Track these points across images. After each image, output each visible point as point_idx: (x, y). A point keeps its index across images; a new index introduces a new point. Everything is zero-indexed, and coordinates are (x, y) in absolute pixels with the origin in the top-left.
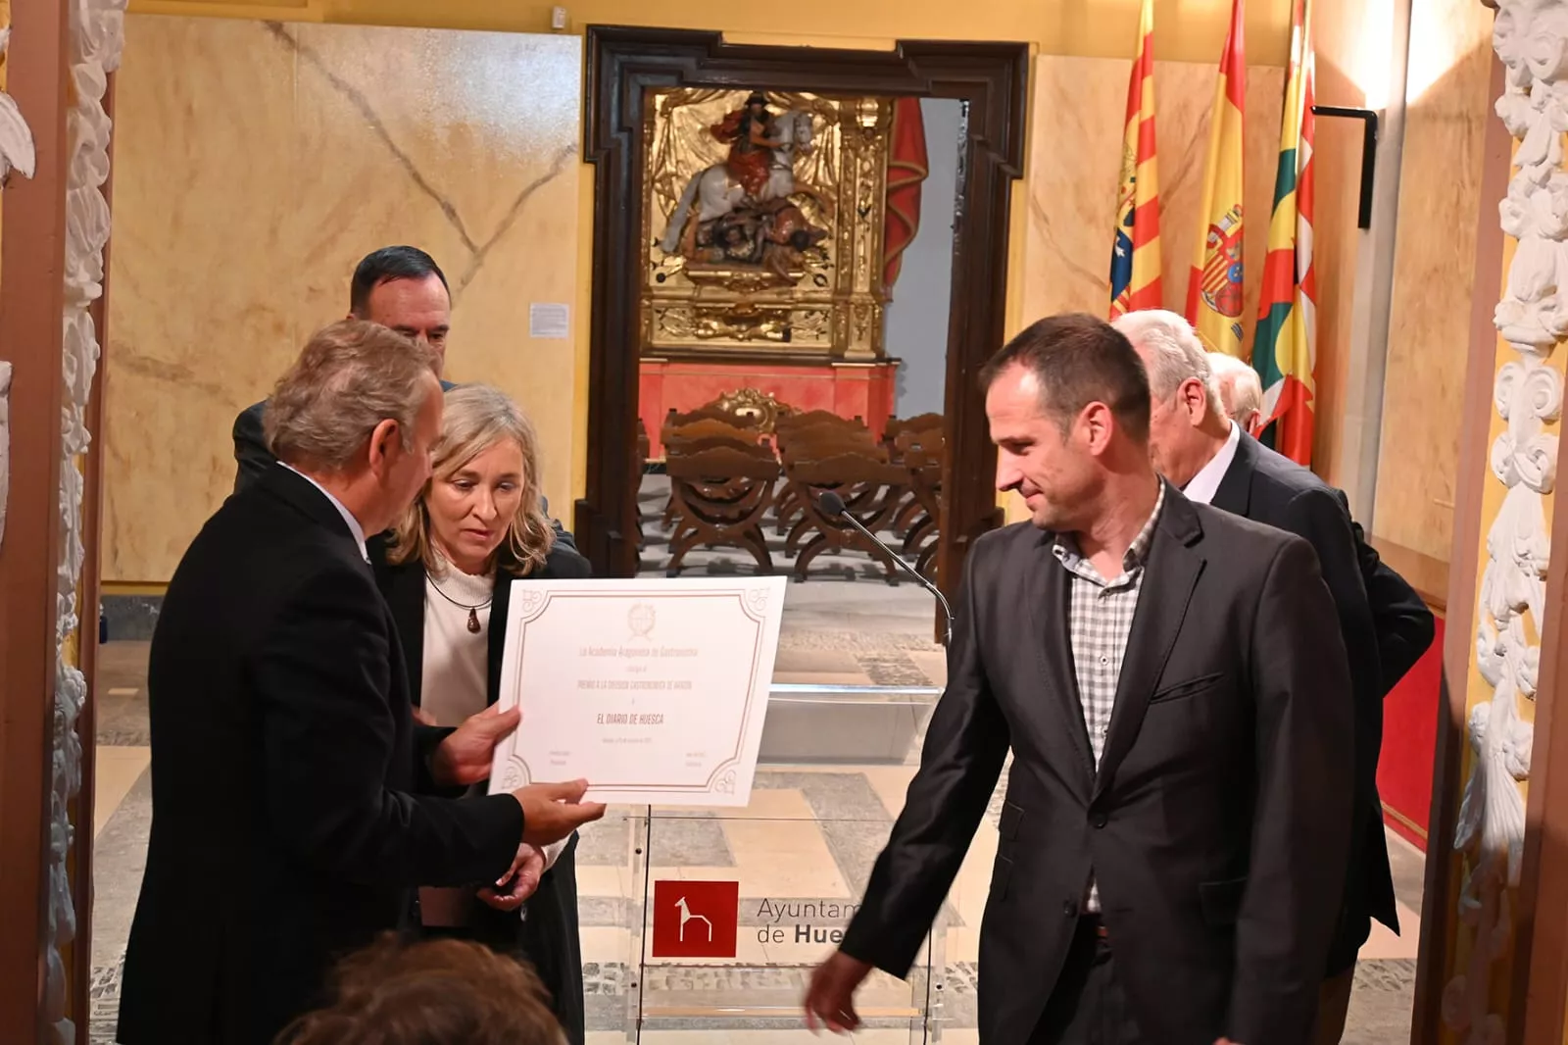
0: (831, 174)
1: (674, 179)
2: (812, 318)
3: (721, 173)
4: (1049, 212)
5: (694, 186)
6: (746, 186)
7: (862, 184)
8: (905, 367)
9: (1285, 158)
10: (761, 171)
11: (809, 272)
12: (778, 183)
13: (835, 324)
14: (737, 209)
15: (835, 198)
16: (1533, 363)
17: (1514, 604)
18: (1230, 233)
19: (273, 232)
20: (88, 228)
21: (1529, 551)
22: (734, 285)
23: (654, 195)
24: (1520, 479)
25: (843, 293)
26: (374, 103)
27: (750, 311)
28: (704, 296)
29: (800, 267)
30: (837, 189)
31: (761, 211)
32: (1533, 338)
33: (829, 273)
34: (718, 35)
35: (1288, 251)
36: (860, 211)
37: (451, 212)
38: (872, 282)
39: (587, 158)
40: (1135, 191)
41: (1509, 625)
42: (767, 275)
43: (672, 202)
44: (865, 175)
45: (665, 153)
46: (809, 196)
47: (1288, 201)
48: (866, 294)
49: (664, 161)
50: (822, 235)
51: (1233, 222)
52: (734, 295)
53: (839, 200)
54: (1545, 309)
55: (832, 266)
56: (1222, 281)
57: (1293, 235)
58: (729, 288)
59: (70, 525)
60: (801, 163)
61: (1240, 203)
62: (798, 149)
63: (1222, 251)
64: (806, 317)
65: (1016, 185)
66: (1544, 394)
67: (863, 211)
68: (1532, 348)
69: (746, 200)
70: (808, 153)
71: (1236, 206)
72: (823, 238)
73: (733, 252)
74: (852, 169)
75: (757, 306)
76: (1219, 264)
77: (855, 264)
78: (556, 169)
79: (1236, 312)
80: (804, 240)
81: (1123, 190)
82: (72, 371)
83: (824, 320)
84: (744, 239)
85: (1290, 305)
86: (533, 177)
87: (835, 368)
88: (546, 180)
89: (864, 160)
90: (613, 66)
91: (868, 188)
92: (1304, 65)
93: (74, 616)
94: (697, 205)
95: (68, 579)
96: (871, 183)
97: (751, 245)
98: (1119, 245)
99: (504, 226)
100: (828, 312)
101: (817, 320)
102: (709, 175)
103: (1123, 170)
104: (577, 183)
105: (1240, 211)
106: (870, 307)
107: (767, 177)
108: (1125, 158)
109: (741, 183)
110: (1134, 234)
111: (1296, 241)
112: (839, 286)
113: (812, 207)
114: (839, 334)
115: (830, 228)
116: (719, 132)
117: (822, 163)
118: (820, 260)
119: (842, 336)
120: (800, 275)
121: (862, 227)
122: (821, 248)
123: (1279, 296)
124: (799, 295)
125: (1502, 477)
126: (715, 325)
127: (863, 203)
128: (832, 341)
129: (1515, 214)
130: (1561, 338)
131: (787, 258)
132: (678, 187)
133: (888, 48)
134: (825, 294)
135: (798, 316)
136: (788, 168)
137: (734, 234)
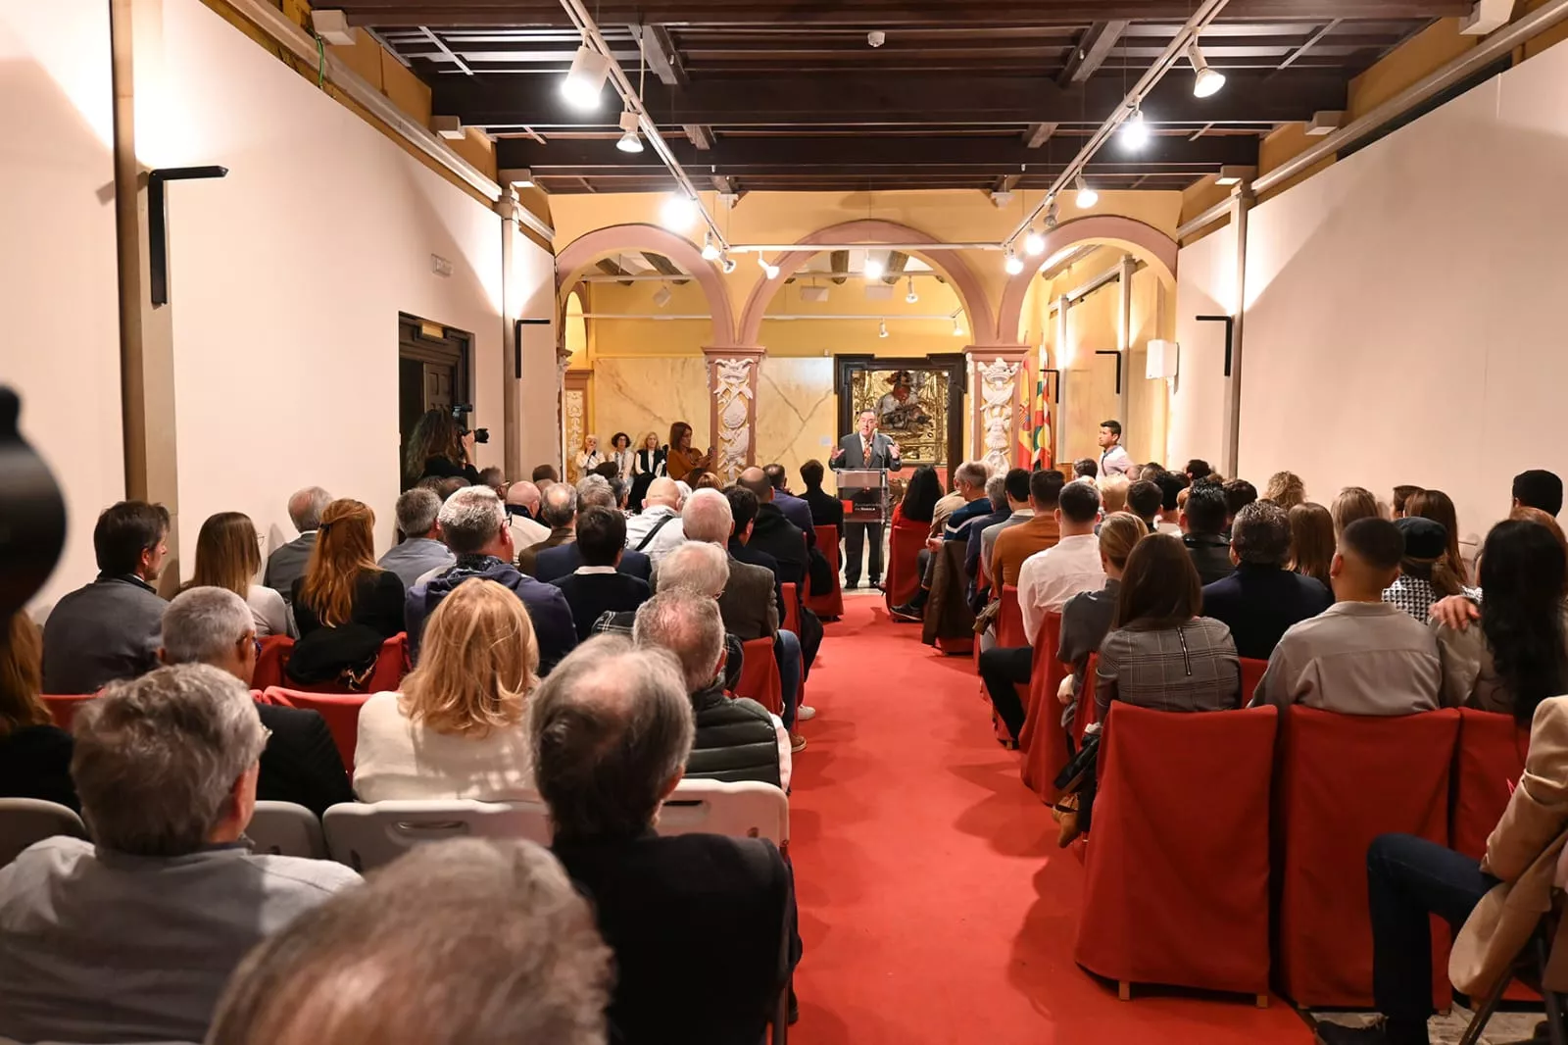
0: (933, 395)
2: (928, 449)
3: (891, 396)
5: (881, 402)
6: (900, 400)
7: (945, 398)
9: (1039, 384)
10: (906, 395)
12: (912, 399)
13: (937, 451)
14: (897, 409)
15: (934, 403)
18: (1026, 406)
25: (939, 440)
26: (776, 382)
29: (922, 430)
30: (936, 400)
31: (905, 410)
33: (934, 432)
34: (873, 355)
35: (1040, 411)
36: (944, 408)
37: (796, 410)
39: (835, 393)
44: (946, 394)
45: (869, 390)
46: (925, 403)
47: (1040, 396)
48: (947, 440)
49: (869, 392)
50: (930, 418)
53: (936, 405)
56: (1024, 420)
62: (919, 386)
64: (925, 449)
65: (965, 396)
69: (900, 406)
70: (924, 387)
73: (896, 425)
74: (941, 392)
77: (943, 429)
78: (826, 396)
79: (1029, 428)
80: (923, 420)
83: (932, 450)
84: (900, 420)
85: (1042, 427)
86: (821, 398)
88: (823, 400)
89: (945, 389)
90: (843, 365)
92: (1043, 357)
94: (882, 408)
97: (903, 422)
99: (811, 415)
100: (934, 447)
102: (886, 397)
104: (833, 399)
107: (908, 397)
109: (898, 399)
111: (1043, 408)
112: (938, 437)
114: (938, 455)
116: (889, 381)
117: (929, 390)
120: (922, 433)
121: (945, 414)
123: (1039, 424)
124: (922, 441)
127: (945, 405)
128: (936, 458)
131: (917, 428)
132: (875, 402)
133: (925, 356)
134: (932, 440)
135: (922, 449)
136: (916, 393)
137: (896, 419)
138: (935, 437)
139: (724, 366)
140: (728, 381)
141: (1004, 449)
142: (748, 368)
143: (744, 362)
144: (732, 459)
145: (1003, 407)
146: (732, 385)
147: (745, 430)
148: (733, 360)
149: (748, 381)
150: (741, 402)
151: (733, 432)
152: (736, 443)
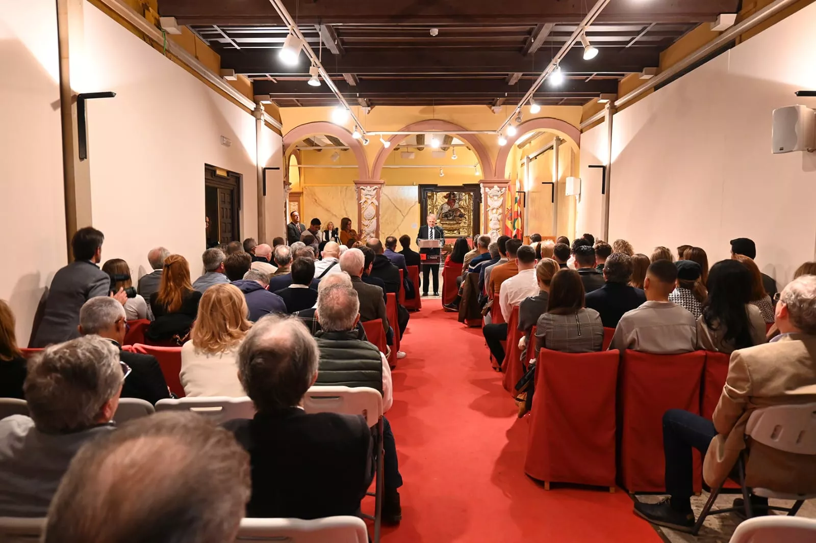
0: (466, 204)
2: (464, 230)
3: (446, 204)
5: (441, 207)
6: (451, 206)
9: (516, 198)
10: (453, 204)
12: (456, 206)
13: (468, 230)
14: (449, 211)
22: (449, 224)
23: (434, 208)
25: (469, 225)
26: (389, 196)
27: (452, 229)
30: (467, 206)
31: (453, 211)
34: (437, 185)
35: (517, 211)
36: (472, 210)
37: (400, 211)
39: (419, 203)
45: (436, 201)
46: (463, 208)
47: (517, 204)
48: (473, 225)
49: (436, 203)
52: (449, 226)
53: (467, 208)
60: (461, 202)
62: (460, 200)
65: (481, 204)
69: (451, 209)
70: (462, 200)
71: (510, 205)
72: (464, 215)
73: (449, 218)
74: (470, 203)
76: (508, 214)
77: (471, 220)
78: (415, 205)
80: (462, 216)
83: (466, 230)
84: (451, 216)
85: (517, 219)
86: (412, 205)
90: (422, 189)
92: (518, 185)
94: (442, 210)
99: (408, 212)
102: (444, 205)
104: (418, 206)
111: (518, 209)
116: (445, 197)
117: (464, 202)
120: (461, 222)
122: (465, 217)
123: (516, 217)
124: (461, 226)
126: (446, 232)
131: (459, 219)
132: (438, 207)
133: (461, 185)
134: (466, 225)
135: (461, 230)
136: (458, 203)
137: (449, 215)
138: (467, 224)
139: (364, 190)
140: (366, 197)
141: (498, 229)
142: (375, 191)
143: (374, 188)
144: (368, 234)
145: (498, 209)
146: (368, 199)
147: (374, 220)
148: (369, 187)
149: (376, 197)
150: (373, 208)
151: (369, 221)
152: (370, 227)
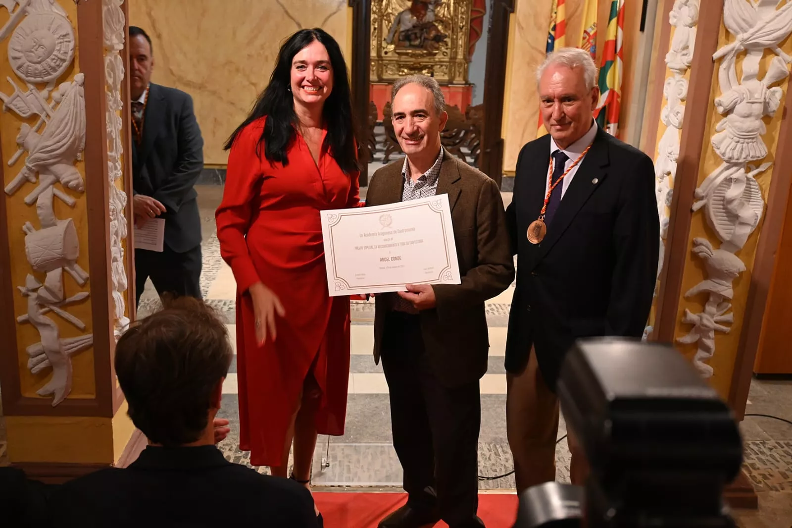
0: (450, 13)
1: (391, 15)
2: (442, 68)
3: (408, 12)
4: (524, 25)
5: (398, 18)
6: (418, 18)
7: (461, 17)
8: (476, 87)
9: (614, 4)
10: (423, 12)
11: (441, 51)
12: (429, 17)
13: (450, 71)
14: (414, 27)
15: (451, 22)
16: (678, 77)
17: (666, 172)
18: (592, 33)
19: (234, 34)
20: (114, 20)
21: (672, 151)
22: (413, 55)
23: (384, 21)
24: (671, 124)
25: (453, 59)
27: (418, 65)
28: (402, 60)
29: (437, 49)
30: (452, 19)
31: (423, 27)
32: (678, 67)
33: (448, 51)
35: (613, 41)
36: (460, 27)
38: (464, 54)
39: (350, 5)
40: (556, 17)
41: (664, 180)
42: (425, 52)
43: (390, 24)
44: (462, 13)
45: (388, 5)
46: (441, 21)
47: (614, 21)
48: (462, 59)
49: (387, 8)
50: (446, 36)
51: (593, 29)
52: (413, 59)
53: (452, 23)
54: (683, 55)
55: (449, 48)
57: (615, 34)
58: (411, 57)
59: (114, 137)
60: (438, 9)
61: (596, 22)
63: (588, 41)
64: (440, 68)
65: (512, 15)
66: (681, 89)
67: (461, 27)
68: (678, 71)
69: (418, 23)
70: (441, 5)
71: (594, 23)
72: (445, 38)
73: (413, 43)
74: (457, 11)
75: (421, 64)
76: (586, 46)
77: (458, 48)
78: (338, 10)
80: (439, 38)
81: (552, 17)
82: (111, 77)
83: (446, 68)
84: (416, 38)
85: (613, 61)
86: (328, 13)
87: (449, 87)
88: (335, 13)
89: (462, 7)
91: (463, 18)
93: (121, 171)
94: (399, 25)
95: (115, 157)
96: (464, 17)
97: (419, 40)
98: (550, 38)
100: (447, 65)
101: (443, 69)
102: (404, 13)
103: (552, 9)
105: (595, 25)
106: (463, 65)
107: (425, 14)
108: (553, 4)
109: (416, 16)
110: (555, 34)
111: (616, 36)
112: (452, 56)
113: (442, 26)
114: (451, 74)
115: (449, 34)
117: (446, 9)
118: (445, 45)
119: (453, 75)
120: (437, 52)
121: (461, 33)
122: (446, 42)
123: (609, 59)
124: (437, 60)
125: (665, 123)
126: (406, 71)
127: (461, 24)
128: (449, 77)
129: (675, 17)
130: (689, 67)
131: (433, 46)
132: (392, 18)
134: (447, 59)
135: (437, 68)
136: (433, 11)
137: (413, 36)
138: (449, 56)
141: (757, 163)
144: (42, 169)
145: (769, 51)
151: (45, 92)
152: (50, 127)
